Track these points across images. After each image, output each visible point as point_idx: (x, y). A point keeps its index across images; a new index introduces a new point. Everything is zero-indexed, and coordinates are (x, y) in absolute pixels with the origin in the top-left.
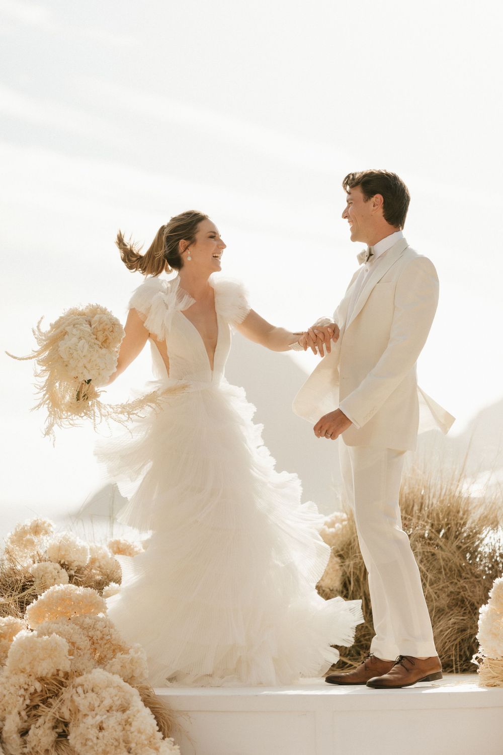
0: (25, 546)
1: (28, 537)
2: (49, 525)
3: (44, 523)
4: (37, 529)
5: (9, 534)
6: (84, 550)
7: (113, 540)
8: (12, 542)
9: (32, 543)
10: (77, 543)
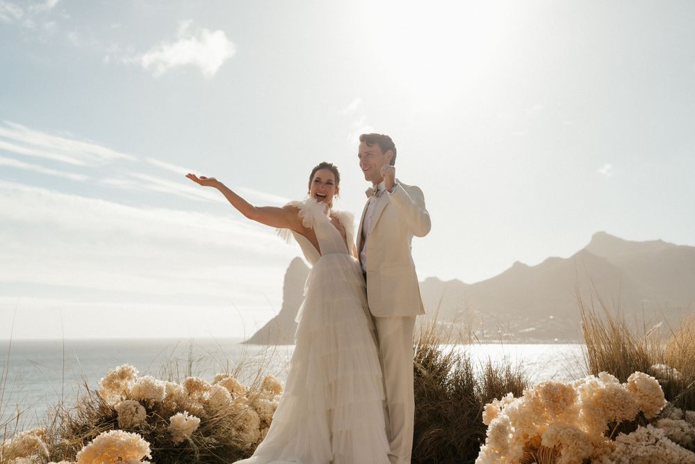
0: (113, 389)
1: (117, 381)
2: (133, 372)
3: (130, 370)
4: (123, 375)
5: (102, 379)
6: (160, 390)
7: (188, 378)
8: (104, 385)
9: (118, 386)
10: (156, 384)
